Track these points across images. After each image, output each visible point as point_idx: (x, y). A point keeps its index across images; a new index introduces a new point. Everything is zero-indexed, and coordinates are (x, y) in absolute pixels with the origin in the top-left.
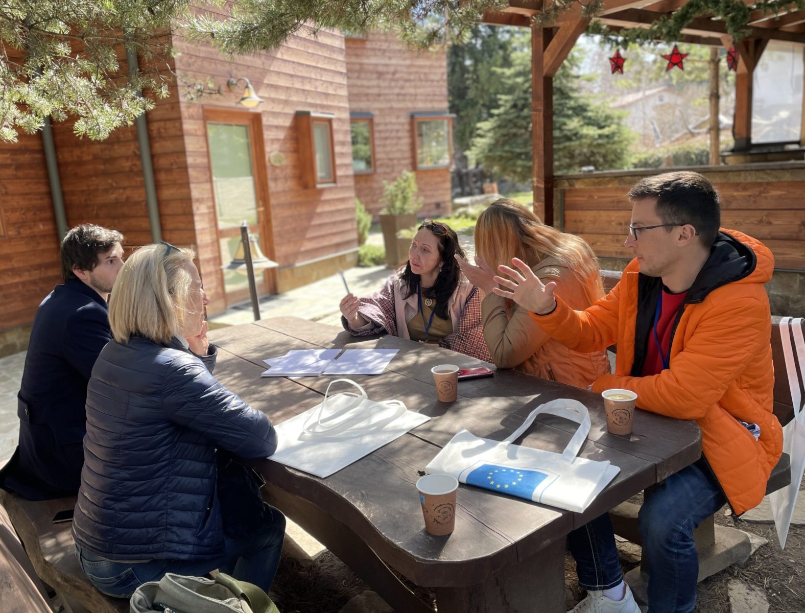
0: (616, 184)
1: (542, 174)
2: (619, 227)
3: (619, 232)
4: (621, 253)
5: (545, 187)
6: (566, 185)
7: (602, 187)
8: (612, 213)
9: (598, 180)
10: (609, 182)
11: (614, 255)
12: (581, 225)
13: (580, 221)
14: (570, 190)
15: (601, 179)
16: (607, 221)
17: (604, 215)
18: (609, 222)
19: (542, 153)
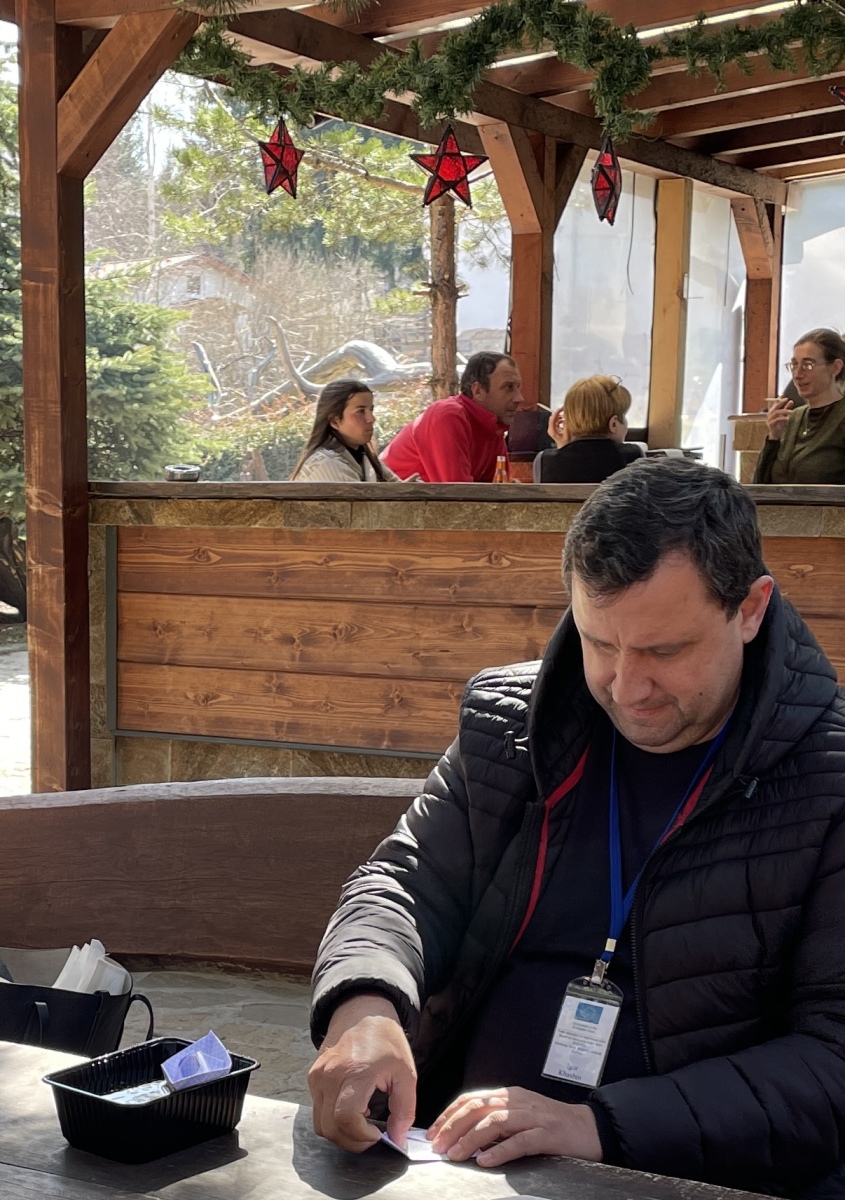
0: (276, 520)
1: (57, 478)
2: (285, 651)
3: (286, 664)
4: (294, 727)
5: (66, 517)
6: (125, 515)
7: (232, 527)
8: (263, 607)
9: (224, 504)
10: (256, 514)
11: (271, 733)
12: (170, 639)
13: (168, 628)
14: (138, 531)
15: (233, 503)
16: (250, 631)
17: (240, 613)
18: (256, 633)
19: (56, 410)
